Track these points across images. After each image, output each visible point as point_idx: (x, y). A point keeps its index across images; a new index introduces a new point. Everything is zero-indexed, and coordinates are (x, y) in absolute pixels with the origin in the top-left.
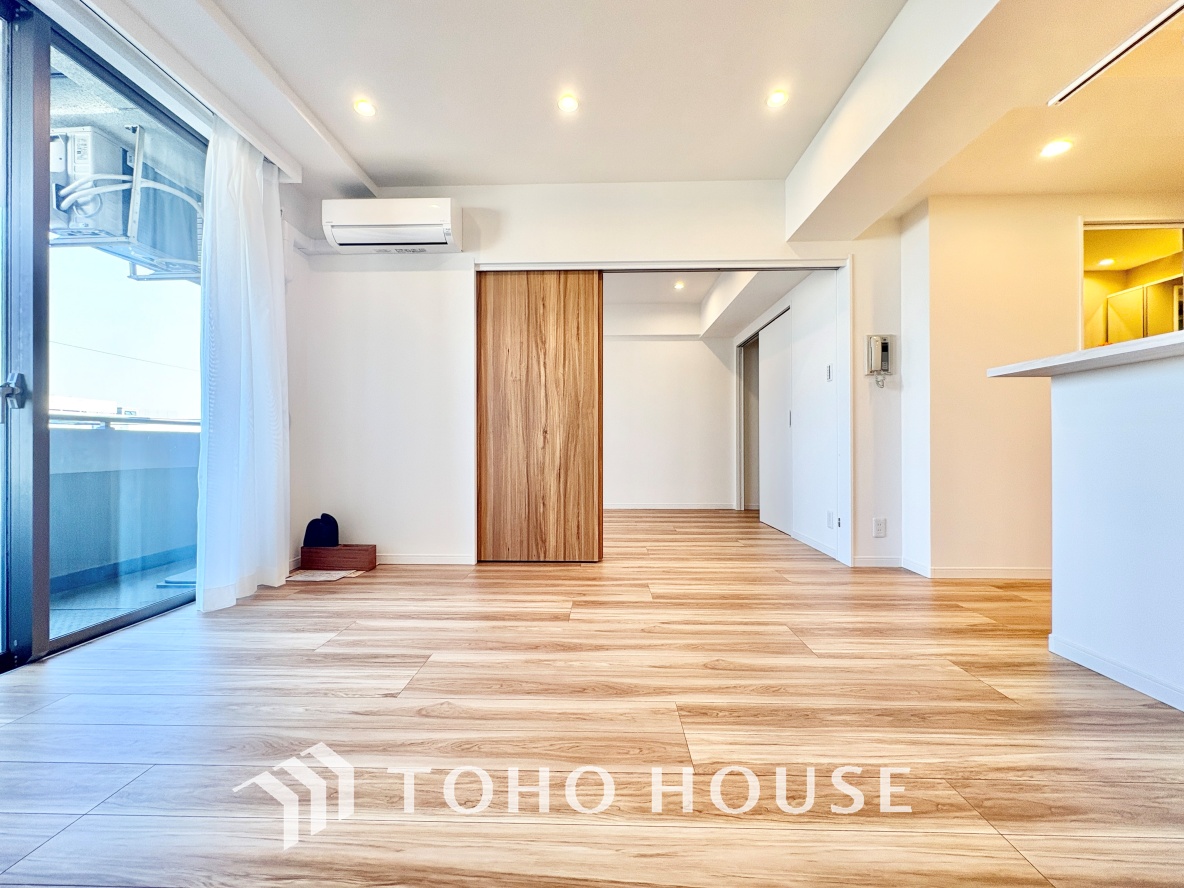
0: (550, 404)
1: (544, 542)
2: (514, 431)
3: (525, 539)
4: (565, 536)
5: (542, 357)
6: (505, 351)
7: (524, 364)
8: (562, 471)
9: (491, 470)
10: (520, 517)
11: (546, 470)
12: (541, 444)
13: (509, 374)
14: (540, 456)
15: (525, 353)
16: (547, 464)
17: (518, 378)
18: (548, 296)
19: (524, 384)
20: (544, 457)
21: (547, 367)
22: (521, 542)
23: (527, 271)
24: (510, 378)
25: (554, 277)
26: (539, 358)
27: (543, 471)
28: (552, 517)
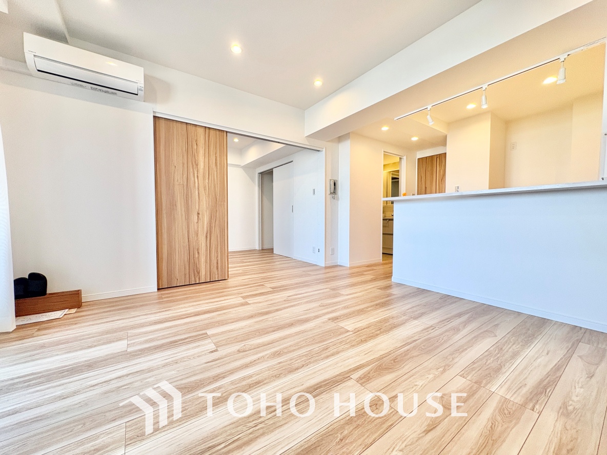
0: (201, 198)
1: (199, 273)
2: (180, 213)
3: (187, 272)
4: (210, 269)
5: (196, 172)
6: (173, 167)
7: (185, 176)
8: (208, 234)
9: (165, 236)
10: (184, 261)
11: (199, 235)
12: (196, 221)
13: (176, 180)
14: (196, 227)
15: (186, 170)
16: (200, 231)
17: (181, 183)
18: (199, 139)
19: (185, 187)
20: (198, 228)
21: (199, 178)
22: (185, 275)
23: (186, 123)
24: (176, 183)
25: (202, 130)
26: (194, 173)
27: (197, 235)
28: (203, 259)
